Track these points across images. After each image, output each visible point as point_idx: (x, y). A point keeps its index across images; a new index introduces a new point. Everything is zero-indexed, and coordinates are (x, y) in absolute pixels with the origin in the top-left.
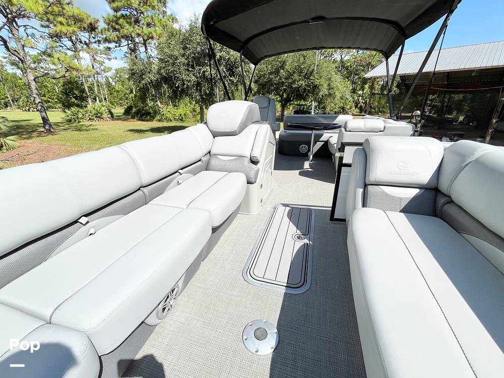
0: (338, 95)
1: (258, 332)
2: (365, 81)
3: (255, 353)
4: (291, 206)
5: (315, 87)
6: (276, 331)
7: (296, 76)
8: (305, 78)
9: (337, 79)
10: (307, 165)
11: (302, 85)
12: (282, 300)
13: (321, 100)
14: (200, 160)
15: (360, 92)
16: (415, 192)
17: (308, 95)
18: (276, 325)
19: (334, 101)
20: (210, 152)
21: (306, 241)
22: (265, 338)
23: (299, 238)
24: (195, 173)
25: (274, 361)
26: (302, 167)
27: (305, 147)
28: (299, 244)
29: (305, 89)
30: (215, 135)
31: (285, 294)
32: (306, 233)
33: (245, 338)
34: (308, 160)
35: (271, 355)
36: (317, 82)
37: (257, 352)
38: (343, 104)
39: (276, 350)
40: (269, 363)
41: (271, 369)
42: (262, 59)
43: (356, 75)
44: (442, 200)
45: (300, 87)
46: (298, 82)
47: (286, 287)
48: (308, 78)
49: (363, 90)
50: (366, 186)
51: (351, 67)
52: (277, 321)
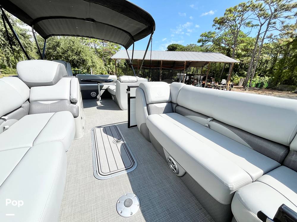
0: (98, 67)
1: (127, 203)
2: (110, 60)
3: (131, 216)
4: (103, 126)
5: (84, 61)
6: (135, 195)
7: (70, 53)
8: (76, 55)
9: (96, 58)
10: (99, 103)
11: (75, 58)
12: (128, 178)
13: (88, 68)
14: (21, 107)
15: (109, 66)
16: (165, 104)
17: (80, 65)
18: (133, 193)
19: (96, 70)
20: (28, 100)
21: (122, 142)
22: (132, 203)
23: (117, 142)
24: (18, 118)
25: (143, 211)
26: (96, 105)
27: (94, 93)
28: (120, 144)
29: (78, 62)
30: (30, 85)
31: (128, 173)
32: (120, 138)
33: (120, 212)
34: (98, 100)
35: (140, 210)
36: (85, 58)
37: (131, 214)
38: (102, 71)
39: (141, 205)
40: (141, 214)
41: (144, 217)
42: (50, 36)
43: (105, 57)
44: (174, 106)
45: (74, 59)
46: (72, 56)
47: (126, 170)
48: (79, 55)
49: (110, 65)
50: (147, 105)
51: (101, 52)
52: (132, 190)
